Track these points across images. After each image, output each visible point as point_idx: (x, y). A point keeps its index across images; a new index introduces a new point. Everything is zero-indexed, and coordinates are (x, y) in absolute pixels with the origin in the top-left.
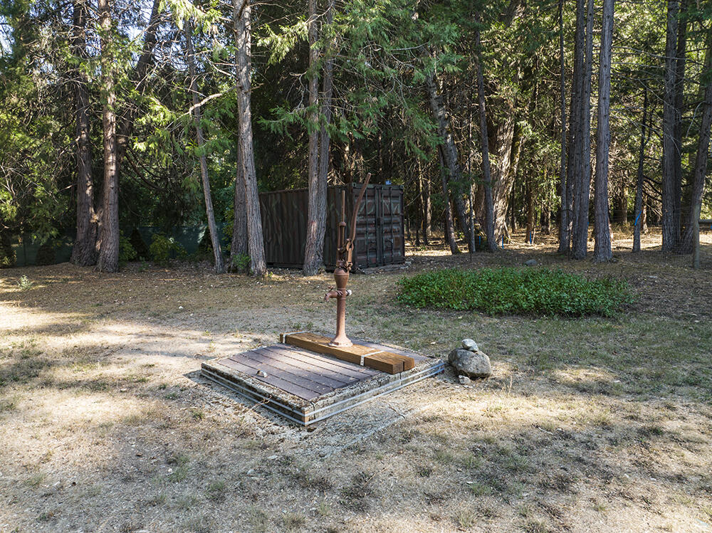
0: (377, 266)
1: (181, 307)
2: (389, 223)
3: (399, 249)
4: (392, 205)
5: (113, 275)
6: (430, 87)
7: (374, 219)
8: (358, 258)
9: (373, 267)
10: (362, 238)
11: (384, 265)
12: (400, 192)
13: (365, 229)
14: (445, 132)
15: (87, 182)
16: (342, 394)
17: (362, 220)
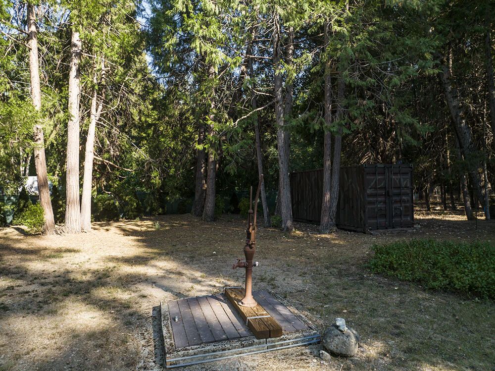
0: (386, 228)
1: (215, 252)
2: (399, 195)
3: (408, 215)
4: (402, 180)
5: (209, 223)
6: (445, 84)
7: (384, 191)
8: (369, 221)
9: (382, 229)
10: (373, 206)
11: (393, 228)
12: (410, 169)
13: (375, 199)
14: (459, 118)
15: (202, 165)
16: (203, 349)
17: (373, 192)
